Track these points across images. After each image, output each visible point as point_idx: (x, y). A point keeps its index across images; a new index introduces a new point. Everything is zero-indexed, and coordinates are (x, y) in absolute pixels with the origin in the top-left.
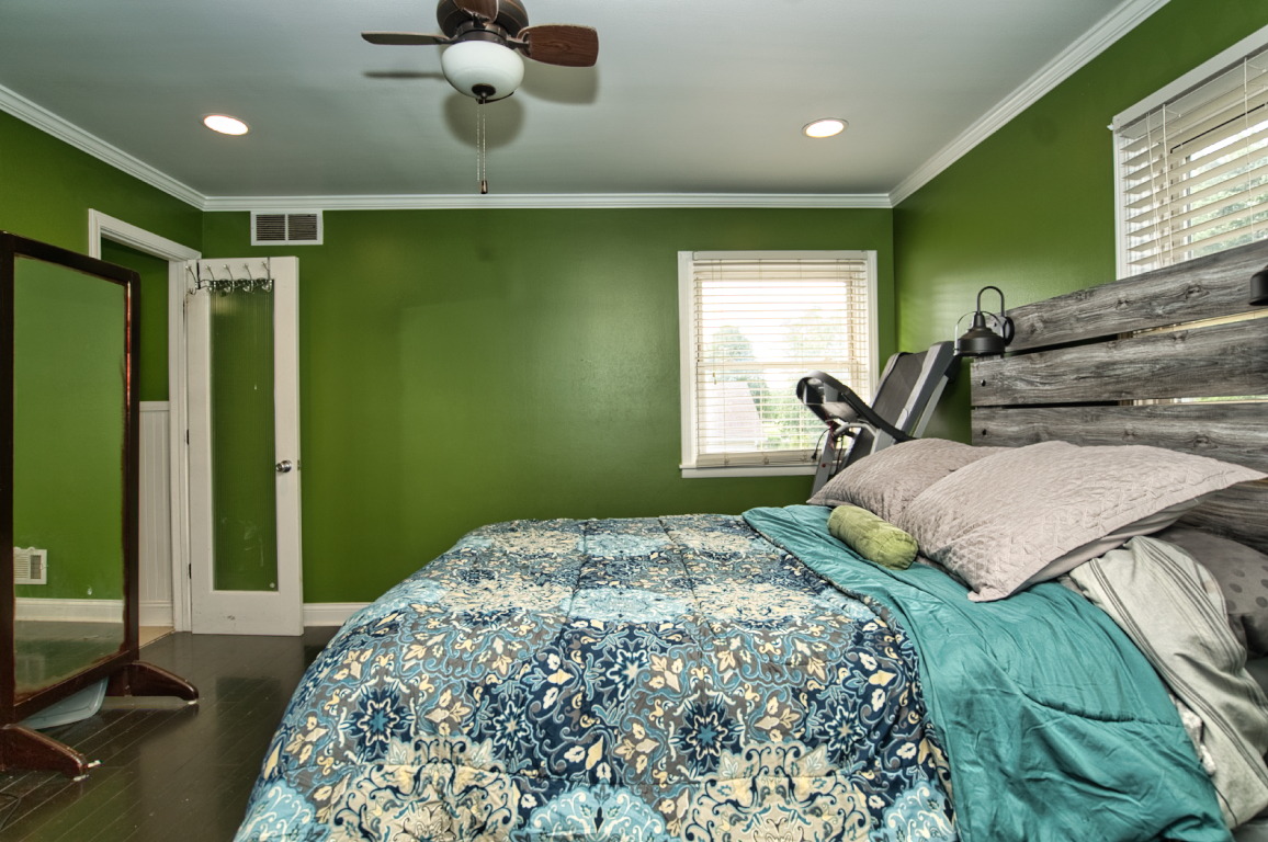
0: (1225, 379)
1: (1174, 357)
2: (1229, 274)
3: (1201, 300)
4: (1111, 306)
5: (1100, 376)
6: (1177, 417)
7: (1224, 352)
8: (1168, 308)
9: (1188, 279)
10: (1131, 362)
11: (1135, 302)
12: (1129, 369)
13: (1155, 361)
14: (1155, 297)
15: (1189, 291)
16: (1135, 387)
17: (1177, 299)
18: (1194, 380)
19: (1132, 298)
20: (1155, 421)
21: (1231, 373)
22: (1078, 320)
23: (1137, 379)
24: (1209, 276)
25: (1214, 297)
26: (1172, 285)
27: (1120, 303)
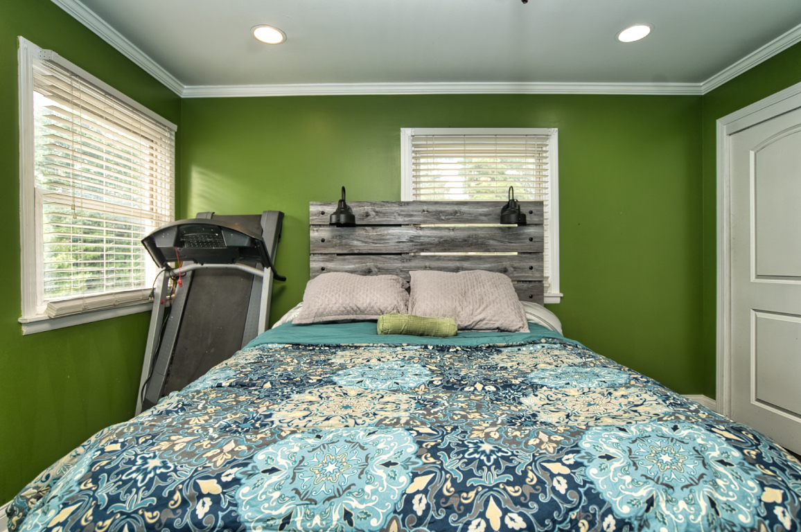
0: (469, 246)
1: (448, 237)
2: (471, 210)
3: (461, 217)
4: (419, 211)
5: (412, 241)
6: (450, 260)
7: (469, 237)
8: (447, 217)
9: (456, 208)
10: (429, 237)
11: (431, 212)
12: (427, 240)
13: (441, 237)
14: (441, 212)
15: (456, 212)
16: (431, 248)
17: (451, 214)
18: (457, 246)
19: (430, 210)
20: (440, 262)
21: (471, 245)
22: (399, 215)
23: (431, 244)
24: (464, 209)
25: (465, 216)
26: (449, 209)
27: (424, 211)
